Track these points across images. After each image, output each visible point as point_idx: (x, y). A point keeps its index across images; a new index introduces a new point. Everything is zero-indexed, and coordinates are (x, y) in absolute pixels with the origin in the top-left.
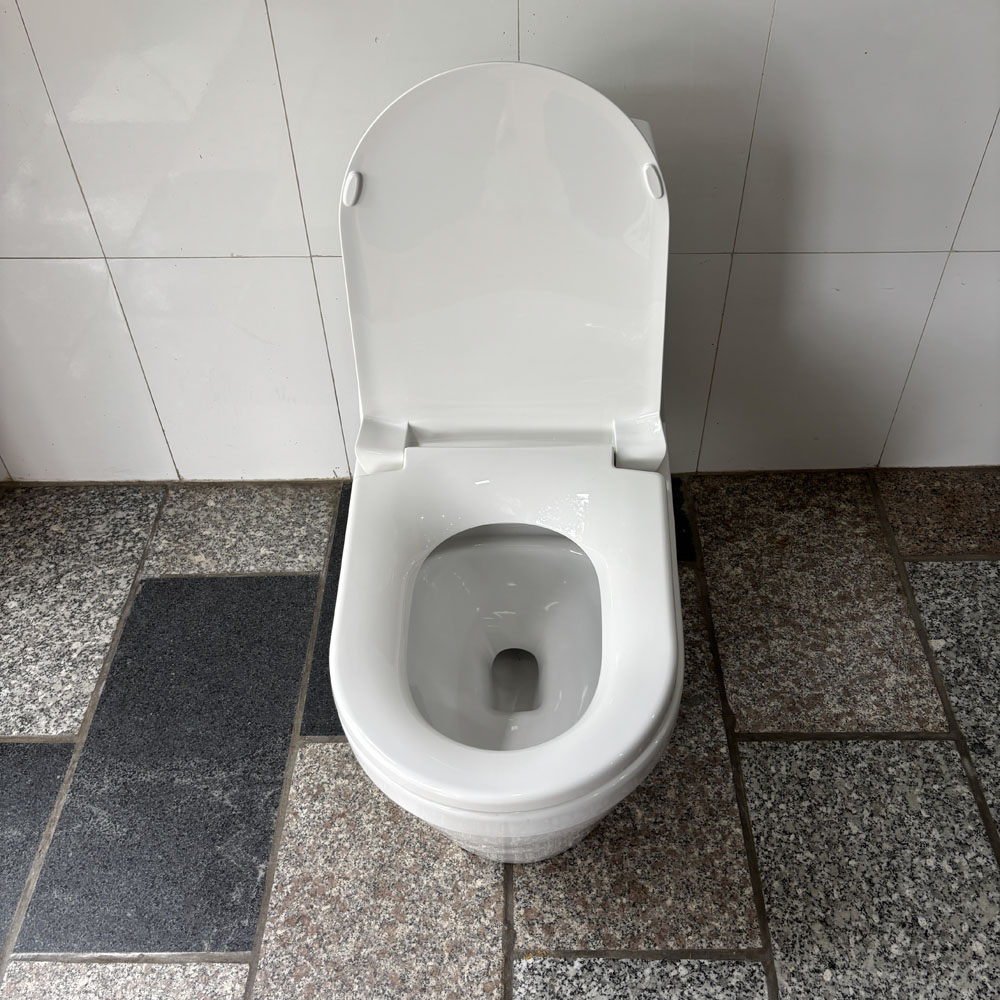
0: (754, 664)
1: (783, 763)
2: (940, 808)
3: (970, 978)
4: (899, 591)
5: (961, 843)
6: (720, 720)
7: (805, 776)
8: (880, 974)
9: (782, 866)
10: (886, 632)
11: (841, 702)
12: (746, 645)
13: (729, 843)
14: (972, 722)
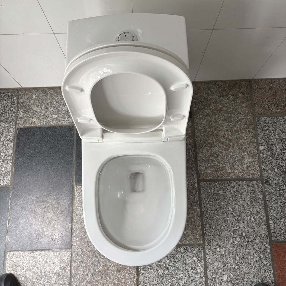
0: (207, 156)
1: (213, 189)
2: (254, 202)
3: (254, 249)
4: (253, 128)
5: (257, 212)
6: (196, 175)
7: (218, 193)
8: (231, 248)
9: (210, 220)
10: (247, 144)
11: (231, 168)
12: (205, 149)
13: (196, 214)
14: (267, 175)
